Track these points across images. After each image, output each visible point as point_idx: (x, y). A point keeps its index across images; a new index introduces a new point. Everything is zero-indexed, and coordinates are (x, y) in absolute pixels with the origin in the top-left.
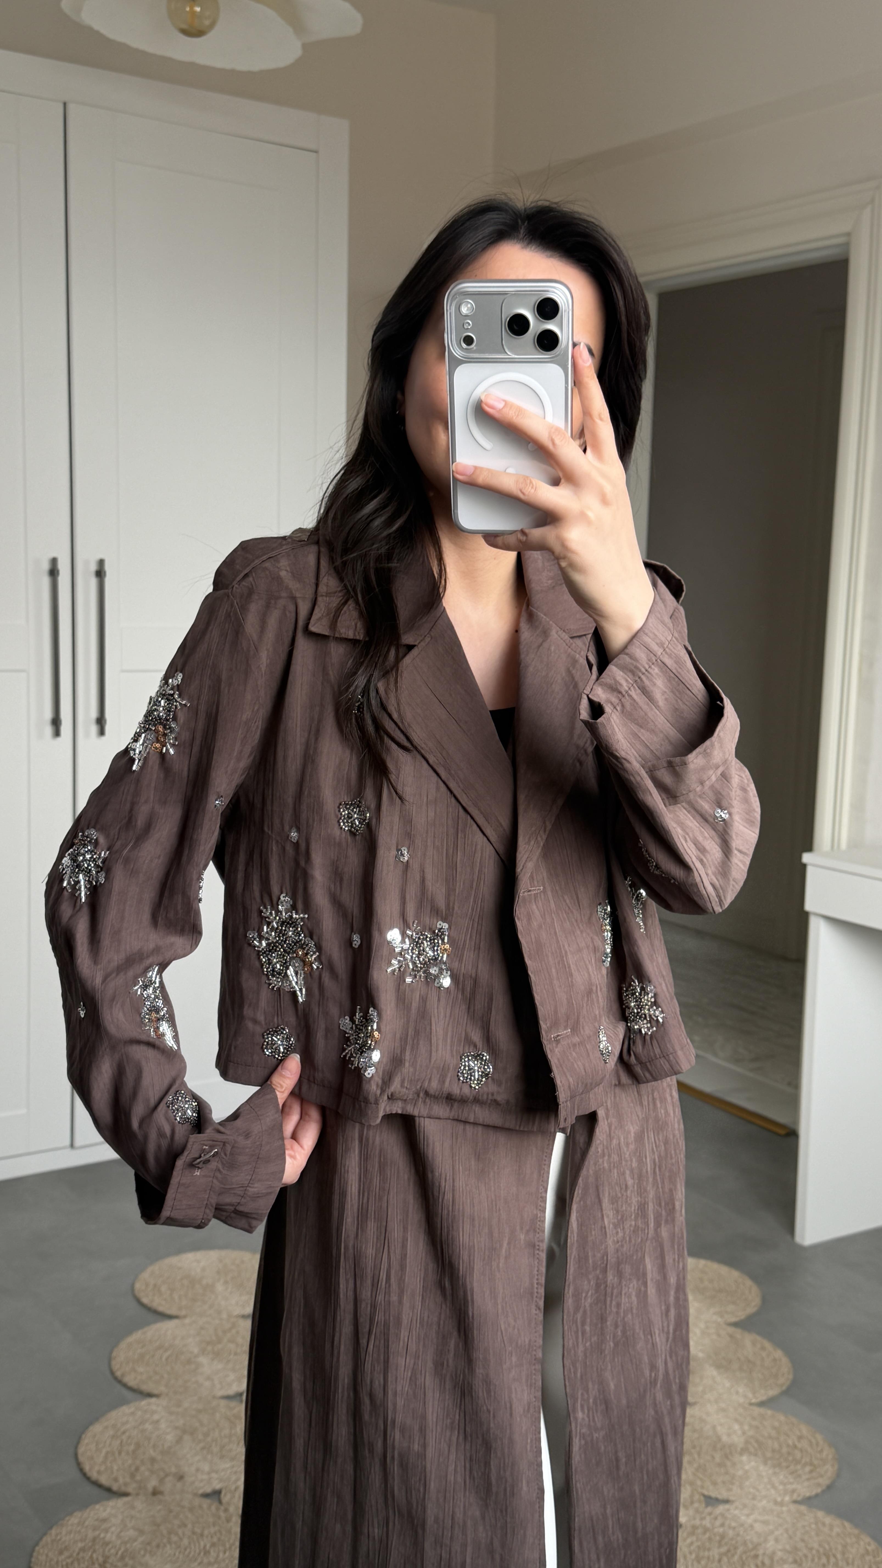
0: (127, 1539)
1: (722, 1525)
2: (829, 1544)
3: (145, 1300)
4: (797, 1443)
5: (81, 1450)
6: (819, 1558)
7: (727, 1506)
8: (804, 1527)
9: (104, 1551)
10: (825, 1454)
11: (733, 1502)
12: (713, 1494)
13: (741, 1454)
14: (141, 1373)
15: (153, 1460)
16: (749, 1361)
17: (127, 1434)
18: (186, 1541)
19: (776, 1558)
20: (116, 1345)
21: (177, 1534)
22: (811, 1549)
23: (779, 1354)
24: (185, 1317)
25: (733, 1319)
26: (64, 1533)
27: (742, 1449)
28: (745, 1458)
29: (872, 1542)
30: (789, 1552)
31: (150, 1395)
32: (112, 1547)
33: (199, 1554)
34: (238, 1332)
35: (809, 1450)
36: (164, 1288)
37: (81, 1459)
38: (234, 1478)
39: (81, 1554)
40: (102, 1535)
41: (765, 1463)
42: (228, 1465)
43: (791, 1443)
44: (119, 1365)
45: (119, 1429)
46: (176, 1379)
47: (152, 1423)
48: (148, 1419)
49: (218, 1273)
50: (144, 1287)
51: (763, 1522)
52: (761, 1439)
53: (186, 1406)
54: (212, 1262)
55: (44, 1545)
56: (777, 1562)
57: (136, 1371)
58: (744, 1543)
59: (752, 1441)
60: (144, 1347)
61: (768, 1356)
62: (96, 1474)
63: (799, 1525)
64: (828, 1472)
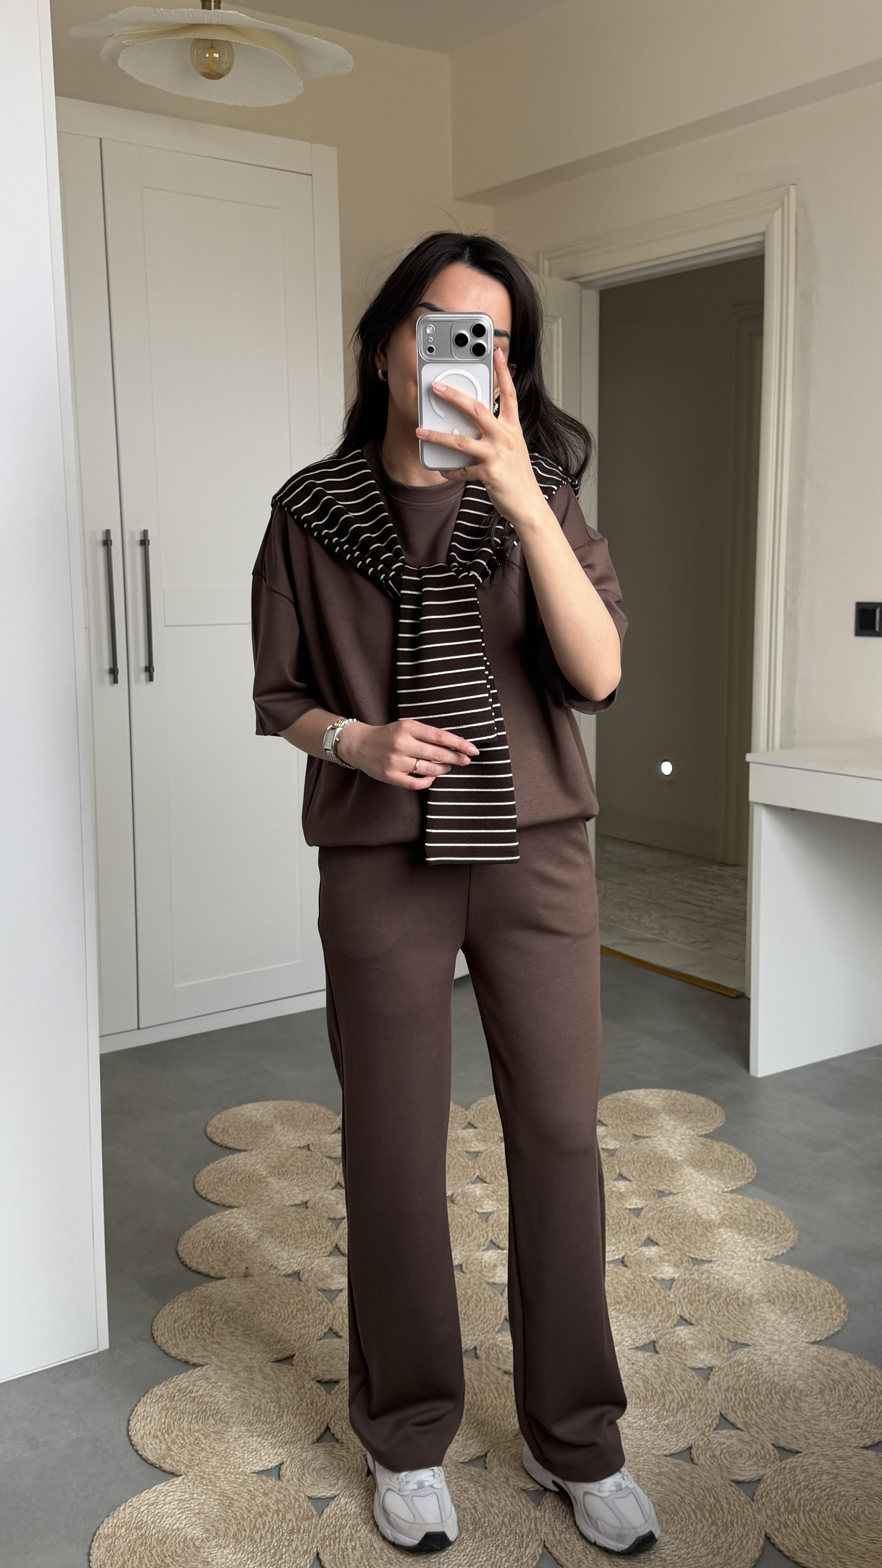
1: (708, 1278)
2: (795, 1287)
3: (217, 1140)
4: (763, 1218)
5: (180, 1249)
6: (788, 1298)
7: (710, 1265)
8: (774, 1276)
10: (787, 1225)
11: (715, 1261)
12: (699, 1257)
13: (718, 1227)
14: (222, 1192)
15: (241, 1253)
16: (720, 1162)
17: (217, 1235)
18: (276, 1309)
19: (754, 1299)
20: (197, 1173)
21: (268, 1304)
22: (782, 1292)
23: (743, 1155)
24: (252, 1150)
25: (704, 1133)
26: (176, 1307)
27: (719, 1224)
28: (722, 1230)
29: (830, 1285)
30: (764, 1295)
31: (231, 1207)
32: (216, 1316)
33: (289, 1317)
34: (297, 1159)
35: (774, 1223)
36: (230, 1130)
37: (182, 1255)
38: (308, 1262)
39: (193, 1322)
40: (207, 1308)
41: (739, 1233)
42: (303, 1253)
43: (759, 1218)
44: (202, 1187)
45: (210, 1232)
46: (251, 1194)
47: (235, 1227)
48: (232, 1224)
49: (275, 1117)
50: (214, 1130)
51: (741, 1275)
52: (735, 1216)
53: (263, 1212)
54: (269, 1110)
55: (160, 1318)
56: (755, 1302)
57: (217, 1191)
58: (728, 1289)
59: (727, 1218)
60: (221, 1173)
61: (735, 1157)
62: (195, 1265)
63: (771, 1276)
64: (791, 1239)
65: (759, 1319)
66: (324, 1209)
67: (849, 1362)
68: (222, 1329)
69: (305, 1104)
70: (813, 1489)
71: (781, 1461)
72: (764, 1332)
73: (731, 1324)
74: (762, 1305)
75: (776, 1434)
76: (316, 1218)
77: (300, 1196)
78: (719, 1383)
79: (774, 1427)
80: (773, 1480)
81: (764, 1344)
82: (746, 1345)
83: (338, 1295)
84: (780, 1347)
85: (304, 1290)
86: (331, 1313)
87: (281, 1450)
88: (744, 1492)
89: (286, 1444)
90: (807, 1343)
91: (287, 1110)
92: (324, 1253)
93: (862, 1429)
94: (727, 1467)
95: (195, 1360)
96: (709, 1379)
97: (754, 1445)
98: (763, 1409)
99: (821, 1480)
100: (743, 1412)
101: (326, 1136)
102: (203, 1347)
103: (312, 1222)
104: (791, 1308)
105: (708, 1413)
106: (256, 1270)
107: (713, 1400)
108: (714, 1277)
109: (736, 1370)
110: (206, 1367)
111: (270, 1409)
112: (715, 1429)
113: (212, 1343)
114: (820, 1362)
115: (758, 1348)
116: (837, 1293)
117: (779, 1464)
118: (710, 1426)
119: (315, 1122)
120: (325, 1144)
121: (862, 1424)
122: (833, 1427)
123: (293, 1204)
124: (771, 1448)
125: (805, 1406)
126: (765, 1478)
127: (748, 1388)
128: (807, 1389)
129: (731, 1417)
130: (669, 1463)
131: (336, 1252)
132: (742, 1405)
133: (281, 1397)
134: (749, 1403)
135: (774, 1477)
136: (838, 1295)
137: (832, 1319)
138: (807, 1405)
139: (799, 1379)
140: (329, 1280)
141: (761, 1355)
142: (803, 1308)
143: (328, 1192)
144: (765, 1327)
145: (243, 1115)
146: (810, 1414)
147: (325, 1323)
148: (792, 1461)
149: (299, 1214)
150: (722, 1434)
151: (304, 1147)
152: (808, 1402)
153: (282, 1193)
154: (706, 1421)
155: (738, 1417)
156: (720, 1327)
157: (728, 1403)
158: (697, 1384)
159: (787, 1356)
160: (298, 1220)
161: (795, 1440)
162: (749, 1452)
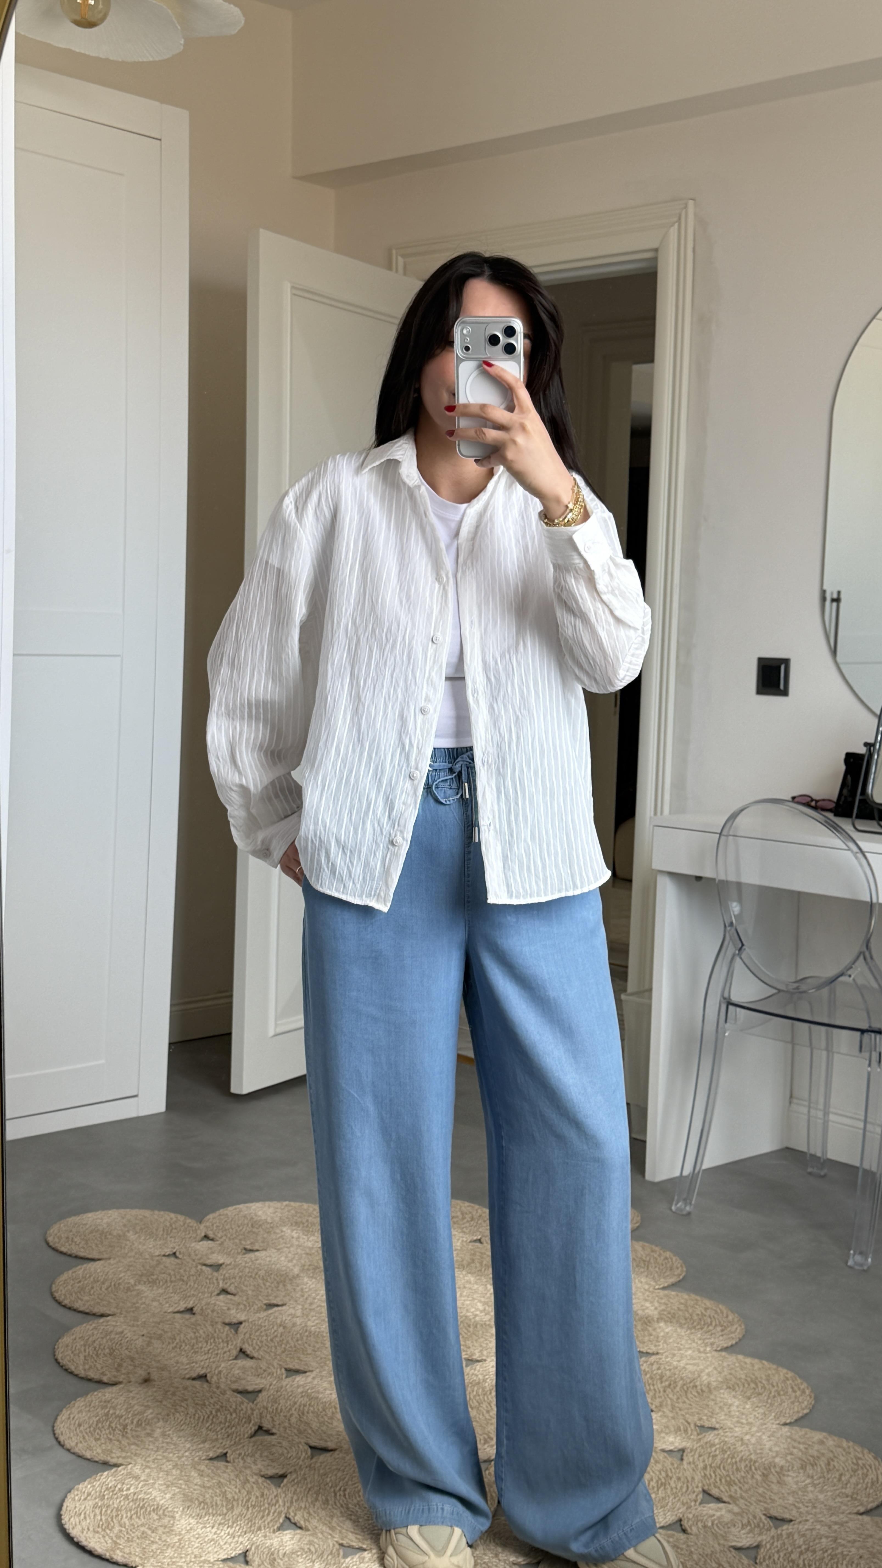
0: (136, 1412)
1: (659, 1369)
2: (753, 1374)
3: (64, 1250)
4: (704, 1312)
5: (59, 1357)
6: (749, 1384)
7: (658, 1357)
8: (729, 1365)
9: (119, 1421)
10: (730, 1318)
11: (662, 1354)
12: (644, 1350)
13: (658, 1322)
14: (88, 1301)
15: (132, 1359)
17: (97, 1342)
18: (192, 1410)
19: (712, 1387)
20: (53, 1282)
21: (181, 1406)
22: (740, 1379)
23: (668, 1254)
24: (109, 1259)
26: (76, 1412)
27: (658, 1319)
28: (662, 1324)
30: (722, 1382)
31: (104, 1316)
32: (125, 1420)
33: (208, 1417)
34: (165, 1267)
35: (716, 1316)
36: (76, 1240)
37: (63, 1362)
38: (214, 1366)
39: (100, 1425)
40: (111, 1412)
41: (681, 1326)
42: (206, 1357)
43: (700, 1313)
44: (63, 1297)
45: (88, 1339)
46: (123, 1302)
47: (117, 1334)
48: (112, 1332)
49: (125, 1226)
50: (57, 1240)
51: (694, 1364)
52: (672, 1311)
53: (144, 1320)
54: (115, 1219)
55: (61, 1422)
56: (715, 1389)
57: (82, 1300)
58: (682, 1379)
59: (665, 1313)
60: (80, 1282)
61: (660, 1255)
62: (83, 1372)
63: (725, 1364)
64: (738, 1331)
65: (722, 1404)
66: (215, 1314)
67: (825, 1440)
69: (156, 1212)
70: (814, 1552)
71: (776, 1528)
72: (730, 1416)
73: (694, 1410)
74: (722, 1391)
75: (766, 1505)
76: (209, 1322)
77: (182, 1303)
78: (694, 1463)
79: (761, 1499)
80: (772, 1545)
81: (732, 1426)
82: (714, 1429)
83: (257, 1396)
84: (750, 1429)
85: (218, 1392)
86: (256, 1412)
87: (241, 1539)
88: (745, 1556)
89: (245, 1534)
90: (779, 1424)
91: (136, 1219)
92: (229, 1357)
93: (852, 1497)
94: (723, 1536)
95: (114, 1461)
96: (682, 1459)
97: (745, 1515)
98: (747, 1483)
99: (820, 1543)
100: (726, 1488)
101: (193, 1244)
102: (120, 1448)
103: (206, 1327)
104: (753, 1393)
105: (690, 1488)
106: (155, 1375)
107: (693, 1478)
108: (665, 1368)
109: (709, 1450)
110: (130, 1466)
111: (216, 1503)
112: (700, 1504)
113: (129, 1444)
114: (795, 1441)
115: (727, 1430)
116: (798, 1378)
117: (775, 1531)
118: (695, 1501)
119: (175, 1231)
120: (195, 1252)
121: (850, 1494)
122: (821, 1497)
123: (176, 1310)
124: (763, 1517)
125: (789, 1480)
126: (764, 1543)
127: (726, 1466)
128: (787, 1465)
129: (715, 1492)
131: (241, 1355)
132: (723, 1480)
133: (226, 1491)
134: (731, 1478)
135: (773, 1543)
136: (799, 1381)
137: (798, 1401)
138: (790, 1478)
139: (777, 1456)
140: (243, 1382)
141: (732, 1436)
142: (766, 1393)
143: (213, 1298)
144: (730, 1412)
145: (86, 1224)
146: (795, 1486)
147: (253, 1422)
148: (786, 1528)
149: (187, 1320)
150: (710, 1507)
151: (169, 1256)
152: (791, 1476)
153: (159, 1300)
154: (690, 1497)
155: (722, 1491)
156: (683, 1413)
157: (709, 1480)
158: (672, 1464)
159: (760, 1437)
160: (186, 1326)
161: (786, 1510)
162: (742, 1522)
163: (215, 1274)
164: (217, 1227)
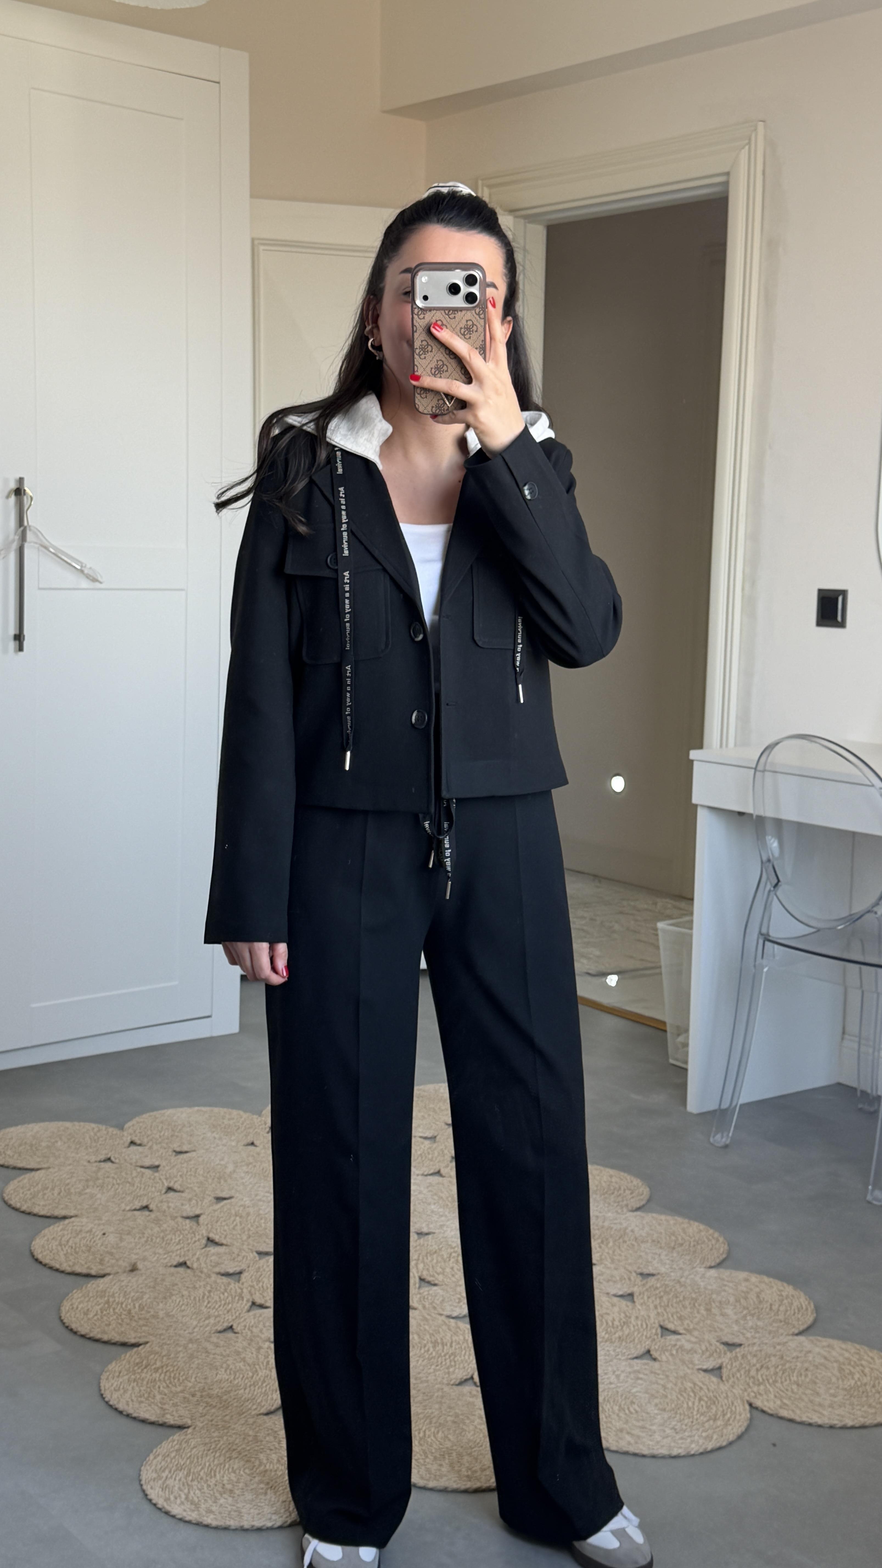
0: (135, 1298)
2: (671, 1228)
5: (40, 1257)
6: (670, 1237)
8: (647, 1223)
9: (122, 1307)
10: (636, 1183)
14: (45, 1206)
15: (111, 1253)
17: (71, 1241)
18: (185, 1293)
19: (639, 1242)
21: (174, 1290)
24: (49, 1168)
26: (78, 1303)
32: (127, 1304)
33: (203, 1297)
34: (106, 1171)
35: (623, 1182)
37: (44, 1261)
38: (190, 1254)
39: (105, 1312)
42: (178, 1247)
44: (18, 1204)
45: (61, 1239)
46: (80, 1205)
47: (86, 1233)
48: (81, 1231)
49: (50, 1137)
51: (618, 1223)
53: (107, 1219)
54: (37, 1132)
55: (66, 1313)
56: (642, 1243)
57: (39, 1205)
58: (611, 1236)
60: (29, 1190)
63: (643, 1221)
64: (644, 1192)
65: (652, 1255)
66: (171, 1210)
67: (749, 1278)
68: (141, 1314)
69: (76, 1123)
70: (769, 1367)
71: (731, 1352)
72: (663, 1264)
73: (630, 1261)
74: (649, 1244)
75: (717, 1334)
76: (169, 1217)
77: (135, 1202)
78: (645, 1304)
79: (711, 1329)
80: (732, 1364)
81: (667, 1272)
82: (653, 1275)
83: (240, 1277)
84: (683, 1273)
85: (203, 1276)
86: (245, 1290)
88: (713, 1376)
90: (705, 1267)
91: (59, 1130)
92: (200, 1245)
93: (785, 1322)
94: (688, 1361)
95: (133, 1341)
96: (633, 1303)
97: (701, 1343)
98: (696, 1317)
99: (771, 1361)
100: (679, 1322)
101: (124, 1150)
102: (133, 1330)
103: (168, 1221)
104: (676, 1244)
105: (649, 1325)
106: (138, 1266)
107: (649, 1317)
109: (654, 1293)
110: (148, 1345)
111: (240, 1368)
112: (662, 1336)
113: (140, 1326)
114: (723, 1280)
115: (664, 1275)
116: (709, 1229)
117: (731, 1354)
118: (656, 1335)
119: (101, 1139)
120: (128, 1156)
121: (783, 1319)
122: (760, 1324)
123: (133, 1208)
124: (718, 1344)
126: (724, 1365)
127: (675, 1305)
128: (724, 1300)
129: (671, 1326)
130: (637, 1364)
131: (210, 1243)
132: (675, 1317)
134: (680, 1315)
136: (711, 1231)
137: (716, 1247)
138: (730, 1311)
139: (712, 1294)
140: (223, 1266)
141: (670, 1280)
142: (687, 1243)
143: (164, 1196)
144: (661, 1260)
145: (12, 1138)
146: (736, 1317)
147: (245, 1299)
148: (739, 1351)
149: (148, 1216)
150: (670, 1340)
151: (104, 1161)
153: (113, 1201)
154: (651, 1332)
155: (676, 1326)
156: (621, 1265)
157: (662, 1317)
158: (627, 1306)
159: (693, 1279)
160: (148, 1221)
161: (735, 1337)
162: (701, 1348)
163: (156, 1174)
164: (140, 1133)
